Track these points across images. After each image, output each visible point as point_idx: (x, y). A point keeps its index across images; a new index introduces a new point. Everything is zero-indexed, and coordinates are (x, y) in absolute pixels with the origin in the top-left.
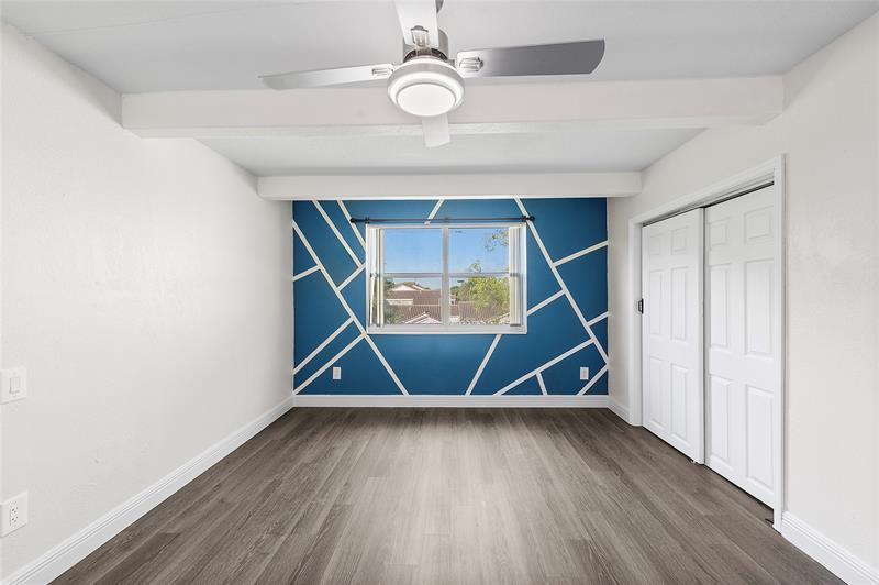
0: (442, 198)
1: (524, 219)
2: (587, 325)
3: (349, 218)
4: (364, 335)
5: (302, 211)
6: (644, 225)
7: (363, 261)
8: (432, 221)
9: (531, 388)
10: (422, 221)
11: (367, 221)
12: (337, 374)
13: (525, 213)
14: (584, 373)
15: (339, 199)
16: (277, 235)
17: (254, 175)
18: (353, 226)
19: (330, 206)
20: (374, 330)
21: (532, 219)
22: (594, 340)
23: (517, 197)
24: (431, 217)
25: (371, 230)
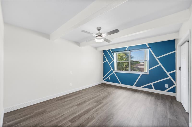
0: (128, 46)
1: (148, 48)
2: (168, 73)
3: (111, 52)
4: (114, 72)
5: (105, 52)
7: (114, 59)
9: (150, 87)
10: (124, 51)
11: (114, 52)
12: (109, 79)
14: (167, 86)
15: (110, 49)
16: (101, 56)
17: (96, 48)
18: (112, 53)
19: (109, 50)
21: (150, 47)
22: (170, 77)
23: (146, 43)
24: (126, 50)
25: (115, 53)
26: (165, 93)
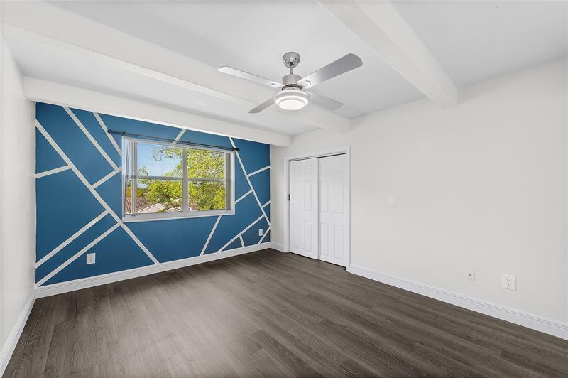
0: (184, 128)
1: (233, 149)
2: (262, 207)
4: (120, 223)
6: (290, 161)
7: (119, 165)
8: (178, 142)
9: (237, 244)
10: (171, 141)
11: (123, 134)
12: (91, 259)
13: (234, 146)
14: (261, 231)
15: (95, 111)
18: (110, 136)
19: (85, 116)
20: (127, 219)
21: (238, 150)
22: (265, 215)
23: (230, 136)
24: (177, 139)
26: (260, 246)
